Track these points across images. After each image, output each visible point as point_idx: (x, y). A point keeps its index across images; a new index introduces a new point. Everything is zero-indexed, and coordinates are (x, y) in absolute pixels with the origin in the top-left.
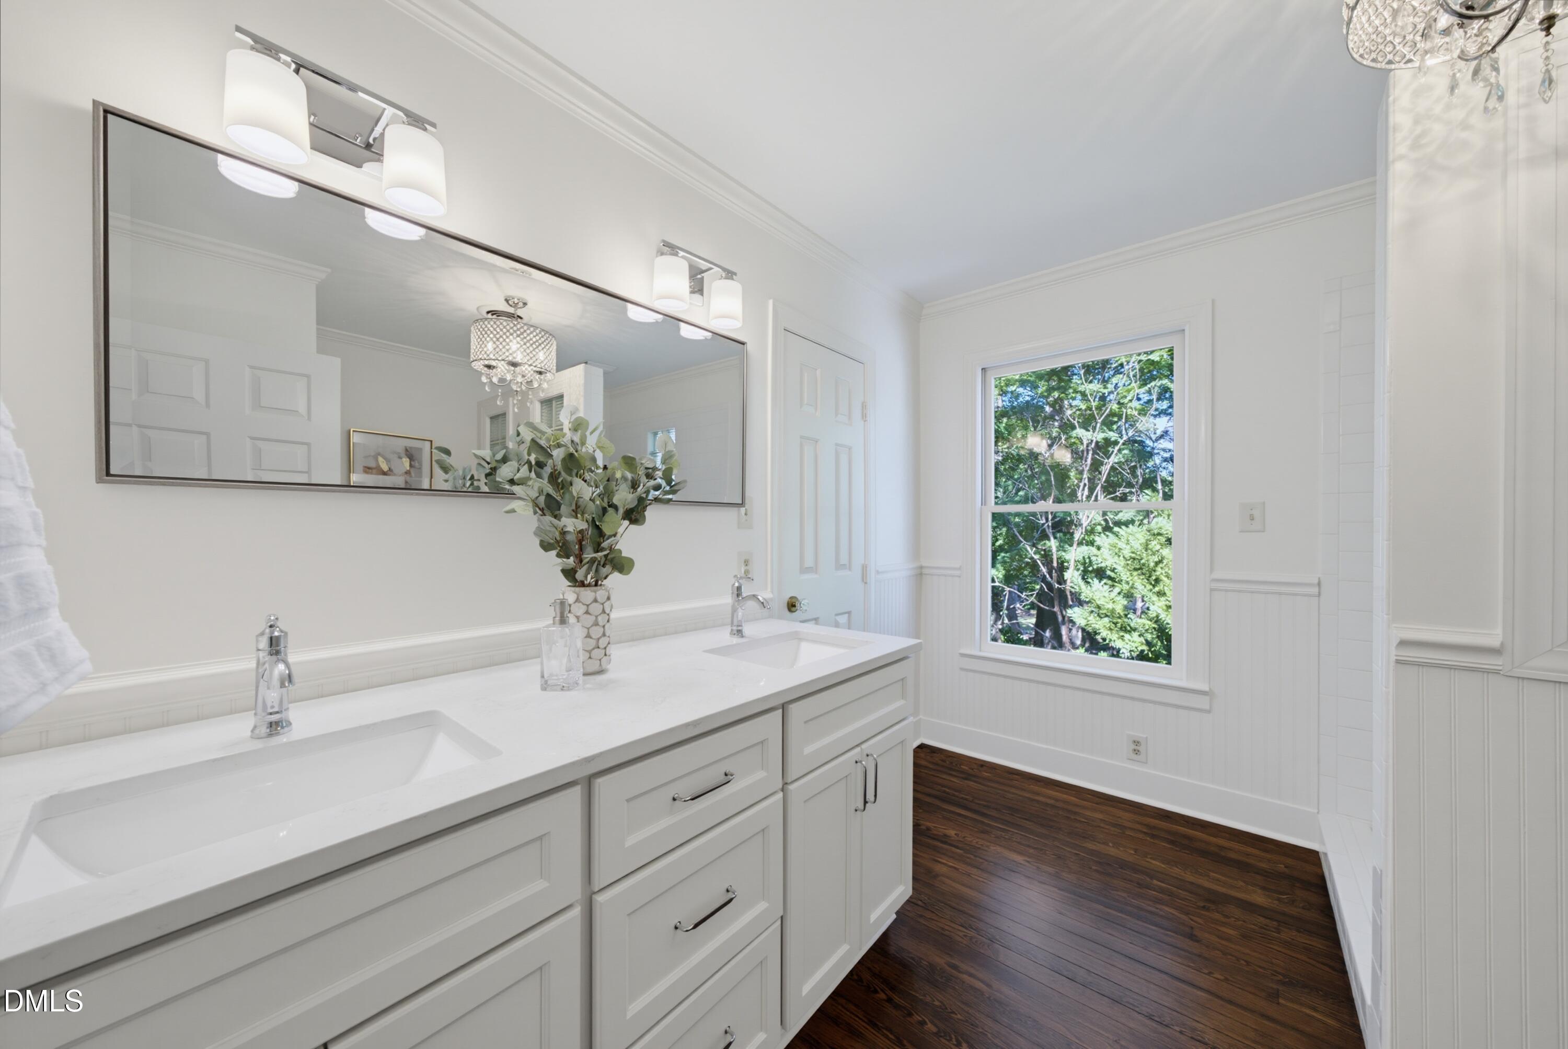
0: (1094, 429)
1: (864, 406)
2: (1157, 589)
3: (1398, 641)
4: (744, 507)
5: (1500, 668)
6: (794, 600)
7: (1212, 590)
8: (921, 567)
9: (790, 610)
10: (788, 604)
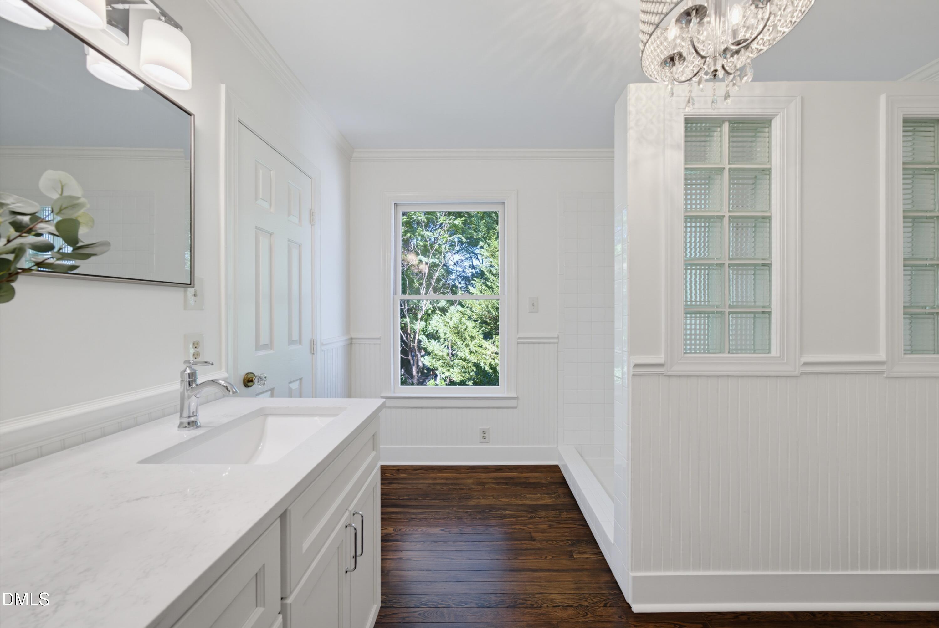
0: (429, 256)
1: (312, 214)
2: (465, 343)
3: (634, 365)
4: (193, 287)
5: (664, 373)
6: (250, 376)
7: (518, 343)
8: (352, 339)
9: (246, 385)
10: (244, 380)
